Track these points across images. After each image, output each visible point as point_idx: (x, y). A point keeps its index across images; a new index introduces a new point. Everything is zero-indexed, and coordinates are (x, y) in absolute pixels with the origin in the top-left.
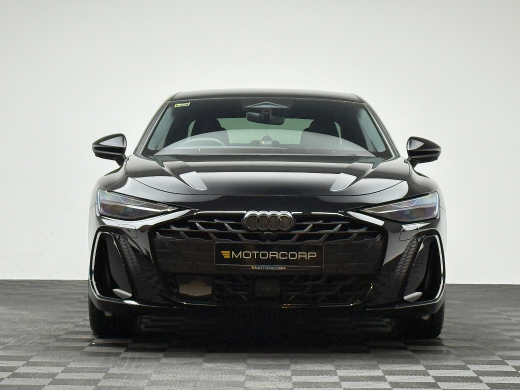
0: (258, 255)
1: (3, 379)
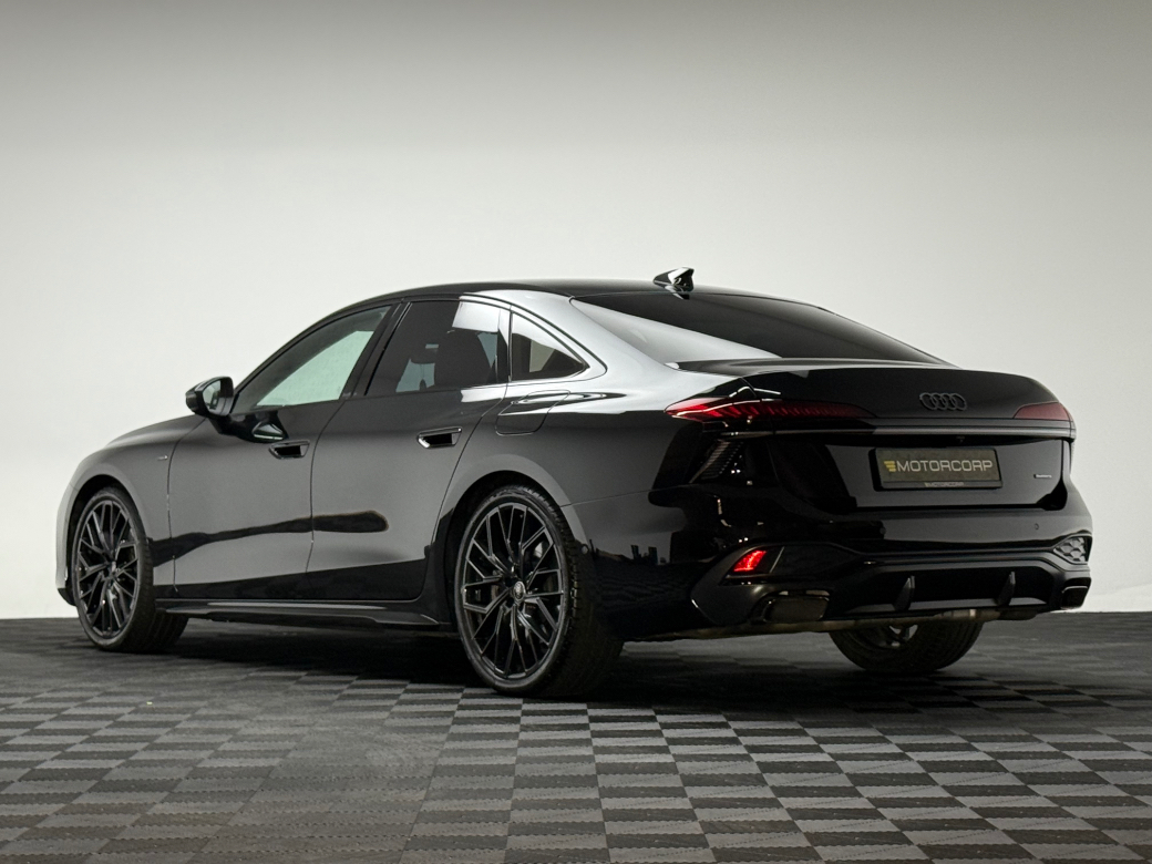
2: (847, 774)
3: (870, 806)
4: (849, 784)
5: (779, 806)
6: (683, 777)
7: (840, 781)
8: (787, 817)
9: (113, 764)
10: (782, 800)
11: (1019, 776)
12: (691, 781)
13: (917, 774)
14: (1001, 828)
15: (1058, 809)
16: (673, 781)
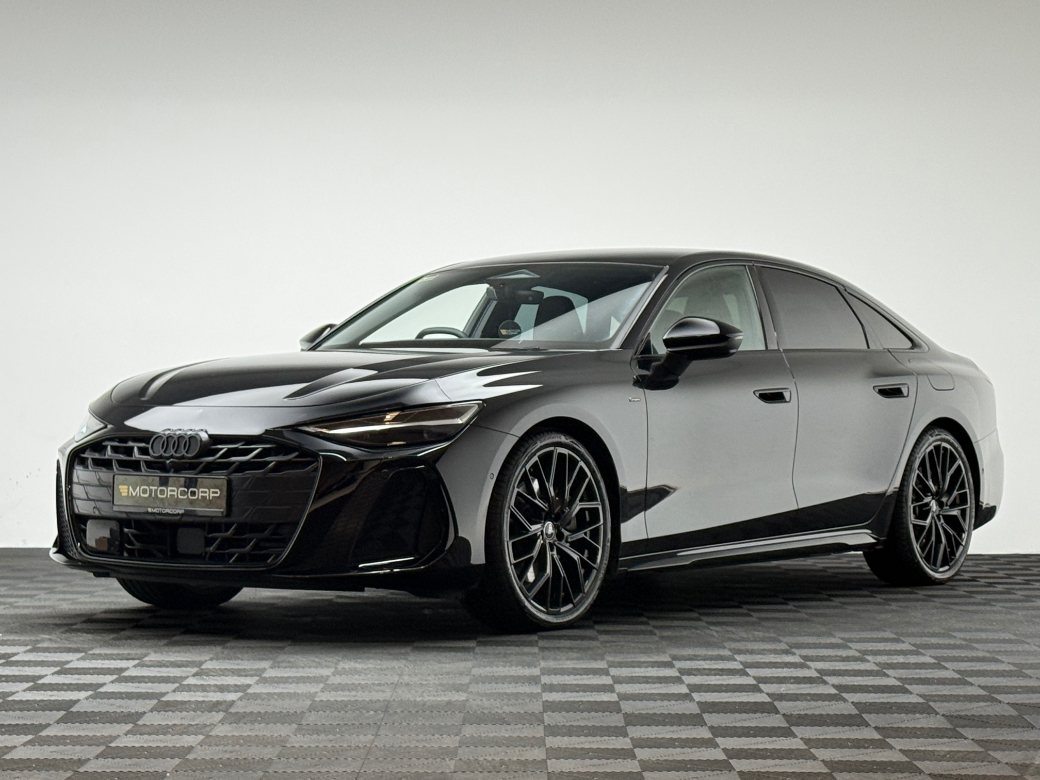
0: (156, 491)
2: (784, 715)
4: (785, 725)
5: (716, 746)
6: (626, 716)
7: (775, 721)
8: (722, 757)
9: (82, 695)
10: (719, 740)
16: (616, 720)
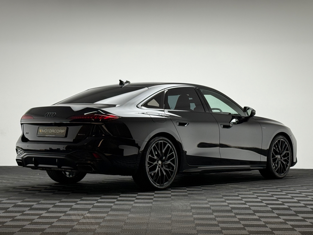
1: (61, 216)
3: (258, 218)
11: (295, 211)
12: (214, 211)
13: (270, 210)
14: (290, 224)
15: (304, 220)
